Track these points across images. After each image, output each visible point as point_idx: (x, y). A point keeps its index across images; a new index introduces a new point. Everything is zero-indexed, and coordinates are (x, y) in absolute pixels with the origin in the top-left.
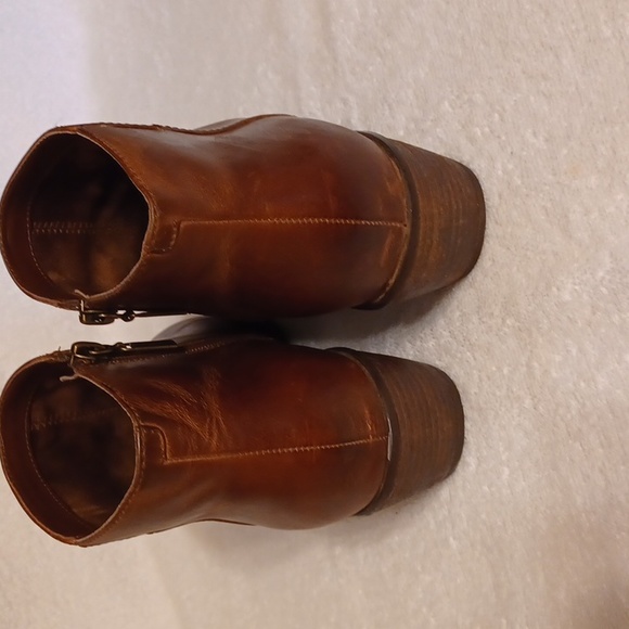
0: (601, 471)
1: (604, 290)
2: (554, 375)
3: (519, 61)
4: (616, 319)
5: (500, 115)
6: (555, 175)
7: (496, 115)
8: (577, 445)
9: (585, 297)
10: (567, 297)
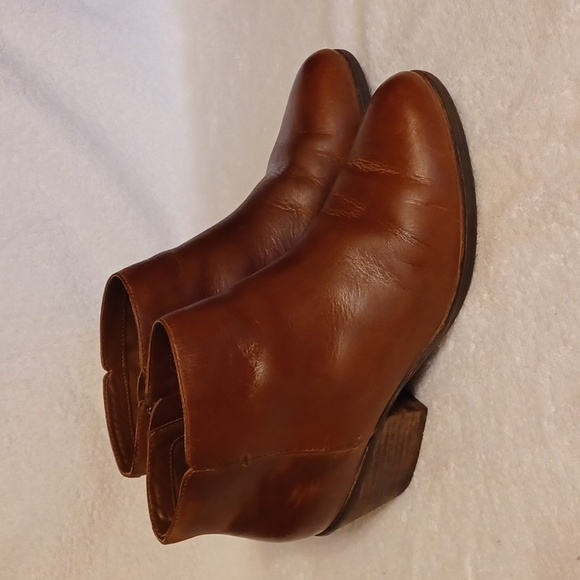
0: (533, 337)
1: (537, 209)
2: (503, 274)
3: (494, 52)
4: (544, 228)
5: (481, 91)
6: (510, 131)
7: (478, 92)
8: (520, 321)
9: (525, 214)
10: (514, 216)
